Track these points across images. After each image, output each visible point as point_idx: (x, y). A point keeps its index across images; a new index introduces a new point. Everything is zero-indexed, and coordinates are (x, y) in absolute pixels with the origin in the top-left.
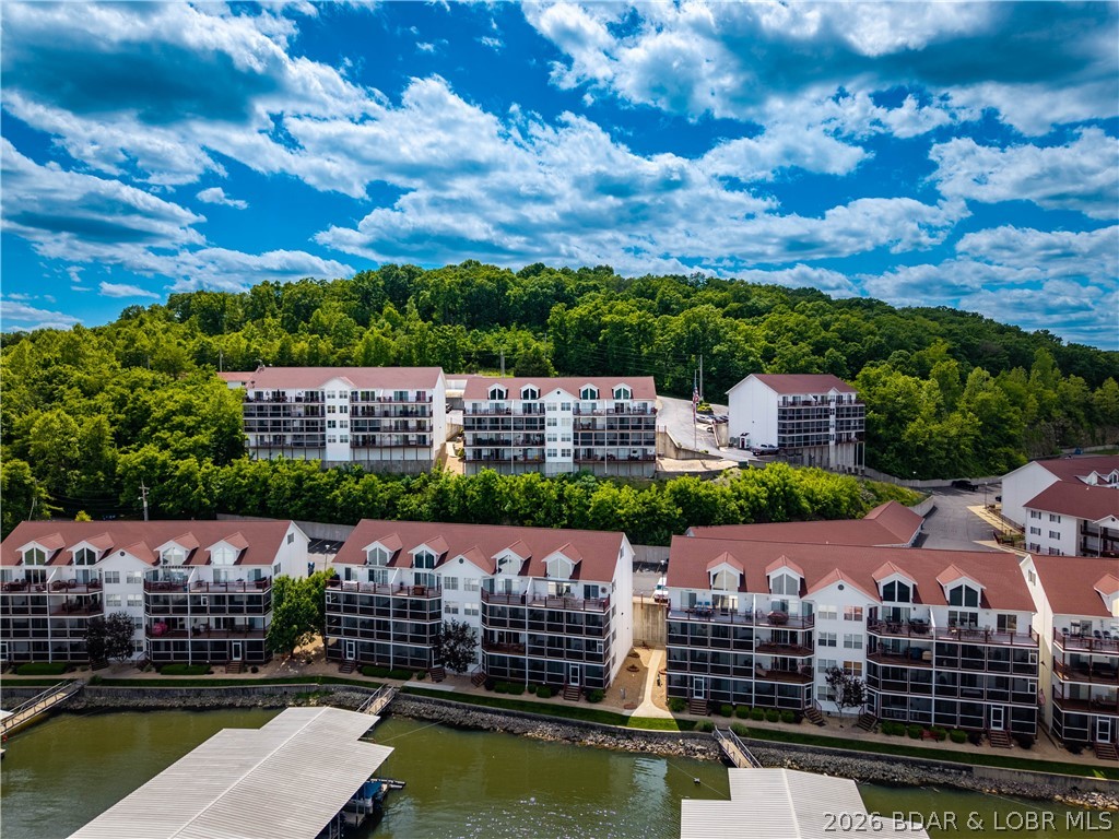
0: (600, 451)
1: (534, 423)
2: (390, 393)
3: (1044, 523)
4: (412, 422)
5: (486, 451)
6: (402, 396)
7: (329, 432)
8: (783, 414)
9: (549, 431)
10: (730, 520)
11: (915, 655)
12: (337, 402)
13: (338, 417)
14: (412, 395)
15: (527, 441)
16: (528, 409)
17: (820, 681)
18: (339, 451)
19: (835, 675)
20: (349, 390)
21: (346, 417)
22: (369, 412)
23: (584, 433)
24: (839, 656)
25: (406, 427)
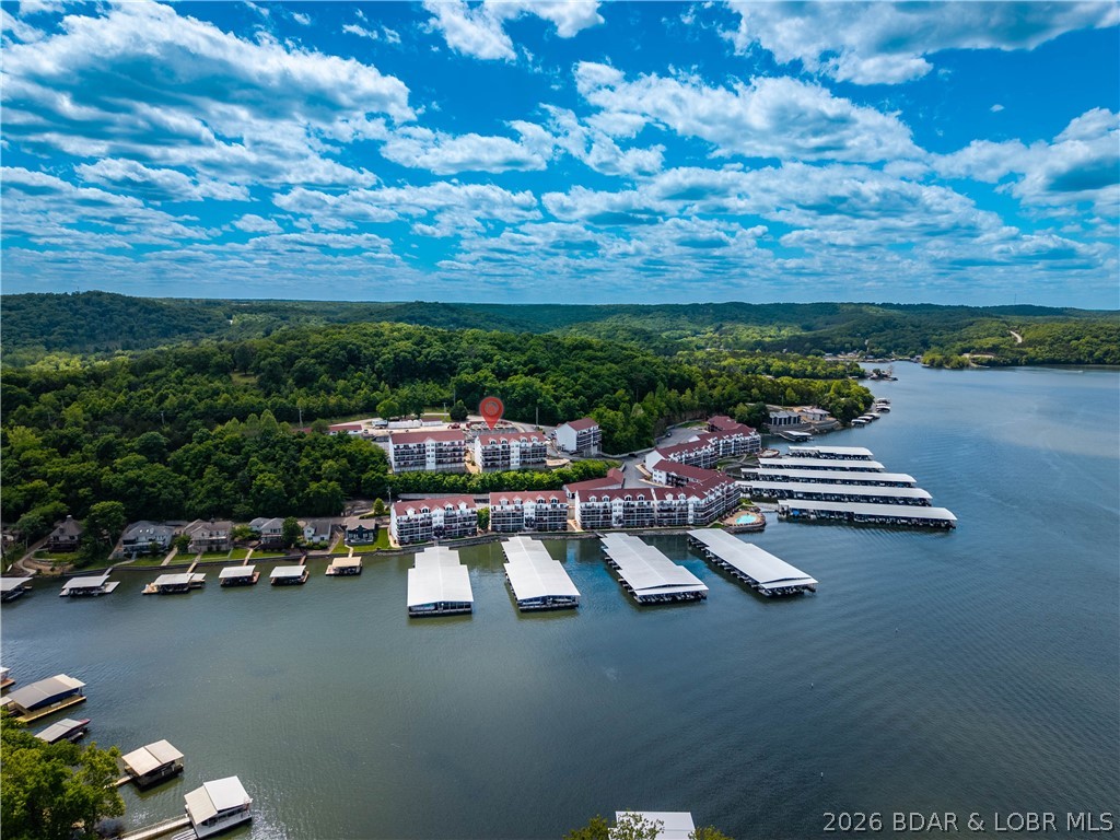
0: (528, 460)
1: (506, 453)
2: (448, 443)
3: (657, 473)
4: (457, 453)
5: (489, 463)
6: (453, 444)
7: (427, 459)
8: (578, 439)
9: (512, 454)
10: (574, 481)
11: (632, 512)
12: (430, 448)
13: (431, 453)
14: (457, 443)
15: (503, 458)
16: (503, 447)
17: (614, 519)
18: (431, 465)
19: (617, 518)
20: (434, 442)
21: (434, 453)
22: (441, 450)
23: (523, 454)
24: (617, 514)
25: (455, 455)
